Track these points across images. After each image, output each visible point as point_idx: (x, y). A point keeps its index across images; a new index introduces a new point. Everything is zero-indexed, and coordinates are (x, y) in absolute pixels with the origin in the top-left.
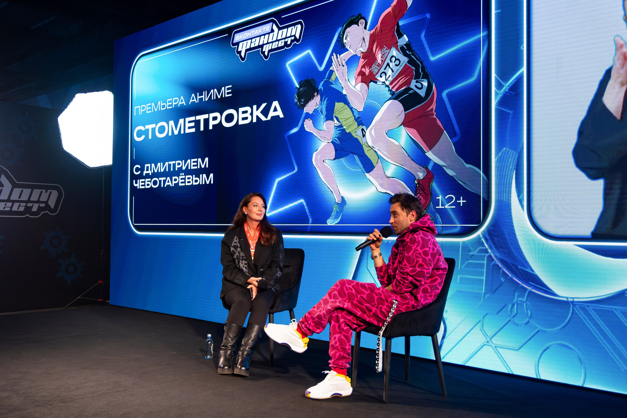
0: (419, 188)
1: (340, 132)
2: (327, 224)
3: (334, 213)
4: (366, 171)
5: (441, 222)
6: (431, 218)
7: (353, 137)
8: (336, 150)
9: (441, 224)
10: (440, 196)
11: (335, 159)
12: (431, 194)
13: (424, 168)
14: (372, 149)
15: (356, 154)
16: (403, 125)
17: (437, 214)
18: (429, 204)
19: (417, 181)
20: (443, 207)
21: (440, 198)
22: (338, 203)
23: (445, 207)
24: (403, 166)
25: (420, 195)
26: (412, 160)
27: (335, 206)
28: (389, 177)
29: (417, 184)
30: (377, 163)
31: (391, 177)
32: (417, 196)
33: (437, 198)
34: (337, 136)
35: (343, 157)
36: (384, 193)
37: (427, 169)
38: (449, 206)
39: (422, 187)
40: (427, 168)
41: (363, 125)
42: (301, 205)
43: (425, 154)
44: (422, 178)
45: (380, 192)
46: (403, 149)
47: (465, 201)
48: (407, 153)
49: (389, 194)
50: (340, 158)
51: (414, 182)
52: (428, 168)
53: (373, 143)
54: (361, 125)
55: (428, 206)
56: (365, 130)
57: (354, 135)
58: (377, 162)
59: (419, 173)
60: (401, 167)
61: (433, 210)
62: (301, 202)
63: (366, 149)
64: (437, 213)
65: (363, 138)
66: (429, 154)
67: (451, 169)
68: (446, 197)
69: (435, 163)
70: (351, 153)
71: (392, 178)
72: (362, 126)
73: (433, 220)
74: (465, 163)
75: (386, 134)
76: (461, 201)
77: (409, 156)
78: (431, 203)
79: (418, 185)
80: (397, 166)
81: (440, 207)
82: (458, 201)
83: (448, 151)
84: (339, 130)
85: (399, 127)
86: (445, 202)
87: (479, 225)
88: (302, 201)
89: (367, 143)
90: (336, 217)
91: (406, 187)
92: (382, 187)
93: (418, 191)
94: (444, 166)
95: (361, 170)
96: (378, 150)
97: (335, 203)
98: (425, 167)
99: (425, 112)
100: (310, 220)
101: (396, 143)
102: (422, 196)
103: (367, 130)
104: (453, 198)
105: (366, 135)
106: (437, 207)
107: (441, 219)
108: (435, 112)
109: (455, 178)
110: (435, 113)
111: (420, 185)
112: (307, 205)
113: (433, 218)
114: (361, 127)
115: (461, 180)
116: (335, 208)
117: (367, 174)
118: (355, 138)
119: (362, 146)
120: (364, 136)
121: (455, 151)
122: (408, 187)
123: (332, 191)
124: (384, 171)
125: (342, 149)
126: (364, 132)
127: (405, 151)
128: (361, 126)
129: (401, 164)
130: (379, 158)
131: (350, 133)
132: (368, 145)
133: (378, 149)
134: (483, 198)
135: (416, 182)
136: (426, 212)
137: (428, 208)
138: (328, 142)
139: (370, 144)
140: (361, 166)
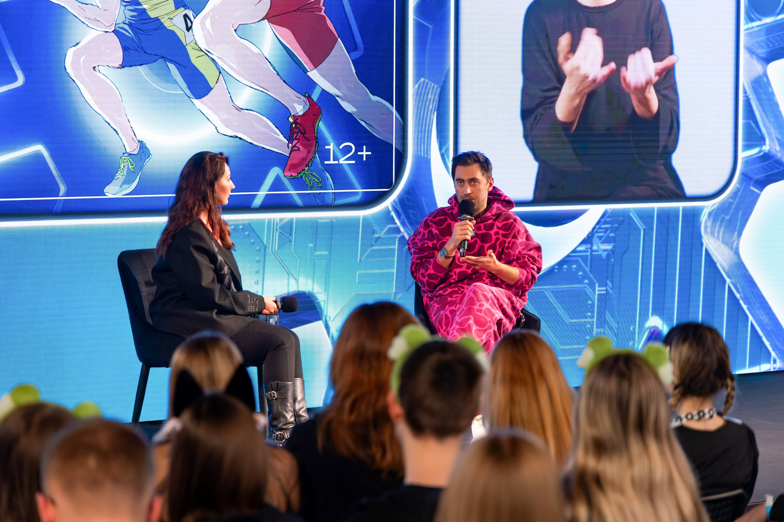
0: (297, 131)
1: (135, 14)
2: (106, 195)
3: (121, 172)
4: (194, 96)
5: (333, 185)
6: (317, 181)
7: (165, 27)
8: (125, 49)
9: (332, 190)
10: (332, 144)
11: (122, 66)
12: (316, 141)
13: (306, 97)
14: (206, 56)
15: (171, 61)
16: (267, 19)
17: (327, 173)
18: (313, 157)
19: (292, 118)
20: (337, 162)
21: (331, 147)
22: (131, 154)
23: (340, 163)
24: (268, 91)
25: (298, 142)
26: (284, 81)
27: (125, 159)
28: (241, 109)
29: (292, 124)
30: (217, 83)
31: (244, 109)
32: (292, 144)
33: (327, 147)
34: (128, 20)
35: (142, 65)
36: (231, 137)
37: (309, 99)
38: (347, 159)
39: (301, 129)
40: (311, 97)
41: (186, 7)
42: (39, 157)
43: (308, 73)
44: (301, 113)
45: (224, 135)
46: (267, 61)
47: (370, 153)
48: (275, 70)
49: (240, 138)
50: (136, 66)
51: (288, 119)
52: (313, 97)
53: (207, 43)
54: (183, 7)
55: (311, 159)
56: (192, 18)
57: (167, 24)
58: (218, 80)
59: (296, 105)
60: (263, 92)
61: (321, 167)
62: (37, 151)
63: (193, 55)
64: (327, 171)
65: (186, 32)
66: (314, 75)
67: (348, 101)
68: (341, 147)
69: (323, 89)
70: (161, 58)
71: (247, 111)
72: (185, 9)
73: (320, 182)
74: (371, 93)
75: (235, 31)
76: (365, 153)
77: (278, 74)
78: (317, 155)
79: (294, 126)
80: (256, 89)
81: (332, 162)
82: (359, 153)
83: (344, 72)
84: (130, 10)
85: (260, 21)
86: (339, 154)
87: (390, 188)
88: (39, 148)
89: (196, 43)
90: (128, 181)
91: (273, 127)
92: (227, 126)
93: (295, 135)
94: (338, 96)
95: (183, 92)
96: (219, 58)
97: (124, 153)
98: (307, 95)
99: (307, 4)
100: (63, 189)
101: (255, 50)
102: (302, 144)
103: (195, 18)
104: (351, 146)
105: (193, 27)
106: (326, 162)
107: (333, 181)
108: (323, 6)
109: (354, 116)
110: (323, 8)
111: (298, 125)
112: (52, 156)
113: (319, 180)
114: (182, 11)
115: (365, 121)
116: (125, 166)
117: (195, 101)
118: (168, 30)
119: (185, 48)
120: (189, 29)
121: (356, 73)
122: (276, 127)
123: (115, 130)
124: (231, 97)
125: (137, 48)
126: (188, 21)
127: (272, 65)
128: (182, 9)
129: (263, 88)
130: (220, 73)
131: (157, 19)
132: (197, 47)
133: (219, 56)
134: (395, 148)
135: (291, 120)
136: (307, 170)
137: (311, 164)
138: (106, 30)
139: (203, 46)
140: (184, 85)
